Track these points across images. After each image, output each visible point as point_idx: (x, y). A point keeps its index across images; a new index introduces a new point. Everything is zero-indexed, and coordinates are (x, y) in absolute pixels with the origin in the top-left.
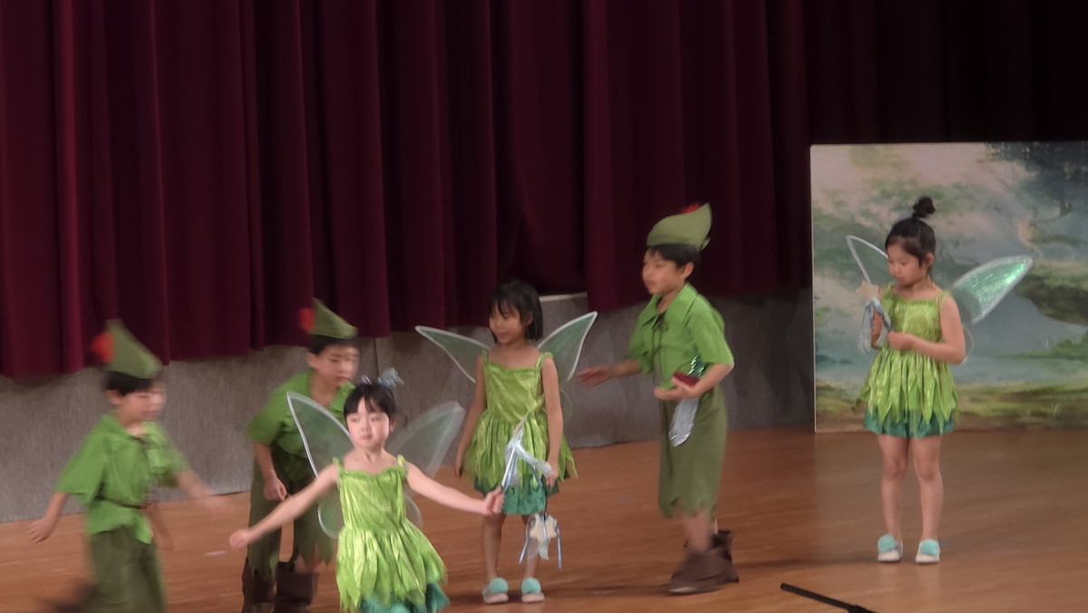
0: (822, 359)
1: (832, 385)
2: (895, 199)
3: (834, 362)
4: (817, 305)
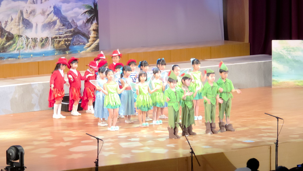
0: (273, 75)
1: (275, 80)
2: (286, 49)
3: (275, 76)
4: (273, 67)
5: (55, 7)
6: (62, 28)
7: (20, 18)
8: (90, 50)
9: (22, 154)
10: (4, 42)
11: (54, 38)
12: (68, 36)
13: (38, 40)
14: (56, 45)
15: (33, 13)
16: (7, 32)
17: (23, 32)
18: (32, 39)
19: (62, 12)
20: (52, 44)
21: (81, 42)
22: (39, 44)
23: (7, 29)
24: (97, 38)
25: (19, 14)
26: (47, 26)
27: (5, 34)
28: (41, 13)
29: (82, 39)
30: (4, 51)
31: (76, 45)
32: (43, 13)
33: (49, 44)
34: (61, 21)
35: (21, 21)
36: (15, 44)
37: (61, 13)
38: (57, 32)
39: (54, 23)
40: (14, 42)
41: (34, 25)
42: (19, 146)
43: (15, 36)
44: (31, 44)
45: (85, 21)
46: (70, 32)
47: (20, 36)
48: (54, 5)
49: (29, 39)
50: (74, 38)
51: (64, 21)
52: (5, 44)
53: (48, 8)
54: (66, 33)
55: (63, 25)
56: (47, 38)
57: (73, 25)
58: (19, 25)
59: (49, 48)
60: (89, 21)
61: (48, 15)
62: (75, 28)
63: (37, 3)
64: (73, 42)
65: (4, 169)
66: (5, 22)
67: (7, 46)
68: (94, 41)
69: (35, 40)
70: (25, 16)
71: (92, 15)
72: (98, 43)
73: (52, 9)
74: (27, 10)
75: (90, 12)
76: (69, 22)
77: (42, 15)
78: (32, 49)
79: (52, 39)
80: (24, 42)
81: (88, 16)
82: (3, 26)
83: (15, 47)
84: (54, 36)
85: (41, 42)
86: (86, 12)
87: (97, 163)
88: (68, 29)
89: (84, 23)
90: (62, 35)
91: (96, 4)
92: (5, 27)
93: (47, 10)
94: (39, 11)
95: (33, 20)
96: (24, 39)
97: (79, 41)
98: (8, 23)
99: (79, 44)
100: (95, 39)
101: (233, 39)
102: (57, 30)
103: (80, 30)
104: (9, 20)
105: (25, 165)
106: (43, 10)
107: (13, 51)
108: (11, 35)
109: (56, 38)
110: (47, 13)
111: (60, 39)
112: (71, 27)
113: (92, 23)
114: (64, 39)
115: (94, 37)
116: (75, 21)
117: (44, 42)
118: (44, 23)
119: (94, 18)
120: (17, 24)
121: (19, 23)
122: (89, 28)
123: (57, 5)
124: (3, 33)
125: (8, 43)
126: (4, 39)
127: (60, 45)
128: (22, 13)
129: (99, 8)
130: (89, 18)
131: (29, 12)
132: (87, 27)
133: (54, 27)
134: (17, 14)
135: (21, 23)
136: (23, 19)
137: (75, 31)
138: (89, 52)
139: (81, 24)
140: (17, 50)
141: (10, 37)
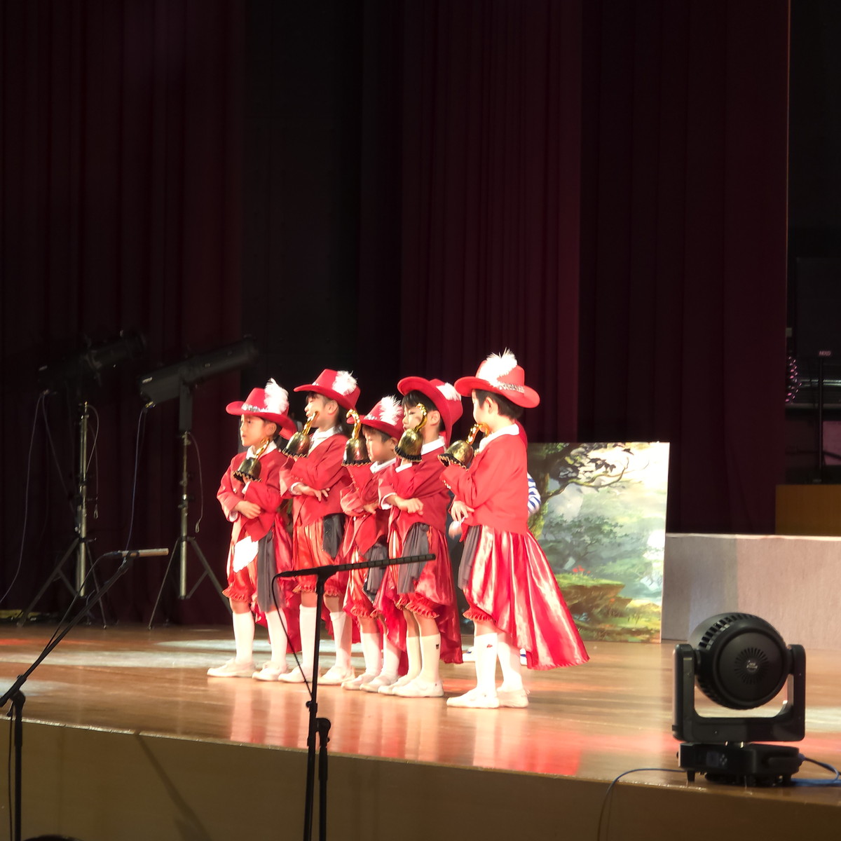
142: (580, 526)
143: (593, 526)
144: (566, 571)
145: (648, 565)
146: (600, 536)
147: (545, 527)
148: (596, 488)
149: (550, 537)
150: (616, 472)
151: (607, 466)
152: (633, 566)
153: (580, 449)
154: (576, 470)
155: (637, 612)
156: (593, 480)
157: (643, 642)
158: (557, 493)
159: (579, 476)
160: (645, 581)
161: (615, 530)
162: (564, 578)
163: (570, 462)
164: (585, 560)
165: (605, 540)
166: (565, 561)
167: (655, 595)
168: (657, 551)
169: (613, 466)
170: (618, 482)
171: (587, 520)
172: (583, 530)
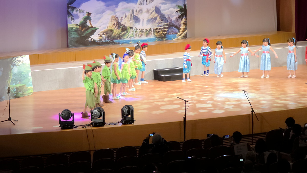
5: (156, 7)
6: (161, 22)
7: (132, 15)
8: (181, 38)
9: (132, 111)
10: (120, 32)
11: (155, 29)
12: (165, 28)
13: (144, 31)
14: (156, 34)
15: (140, 12)
16: (122, 25)
17: (134, 25)
18: (140, 30)
19: (161, 10)
20: (154, 34)
21: (174, 32)
22: (144, 33)
23: (123, 23)
24: (185, 29)
25: (131, 12)
26: (151, 21)
27: (120, 27)
28: (146, 12)
29: (175, 30)
30: (120, 39)
31: (170, 34)
32: (148, 11)
33: (152, 33)
34: (160, 17)
35: (132, 17)
36: (127, 34)
37: (160, 12)
38: (158, 25)
39: (156, 19)
40: (127, 32)
41: (141, 20)
42: (131, 106)
43: (128, 28)
44: (139, 33)
45: (177, 17)
46: (167, 24)
47: (131, 28)
48: (155, 6)
49: (138, 30)
50: (169, 30)
51: (163, 17)
52: (120, 33)
53: (151, 8)
54: (164, 26)
55: (162, 20)
56: (150, 29)
57: (168, 20)
58: (131, 20)
59: (152, 36)
60: (180, 17)
61: (151, 13)
62: (170, 22)
63: (143, 4)
64: (169, 32)
65: (120, 121)
66: (121, 18)
67: (122, 35)
68: (184, 31)
69: (142, 31)
70: (135, 14)
71: (182, 13)
72: (186, 33)
73: (154, 9)
74: (136, 10)
75: (181, 11)
76: (166, 18)
77: (147, 13)
78: (140, 37)
79: (154, 30)
80: (134, 32)
81: (179, 14)
82: (120, 21)
83: (128, 35)
84: (155, 28)
85: (146, 32)
86: (178, 10)
87: (185, 118)
88: (165, 23)
89: (177, 19)
90: (160, 27)
91: (185, 5)
92: (121, 21)
93: (150, 9)
94: (145, 10)
95: (140, 17)
96: (134, 30)
97: (173, 31)
98: (123, 19)
99: (173, 33)
100: (184, 30)
101: (284, 30)
102: (157, 24)
103: (173, 24)
104: (124, 17)
105: (134, 119)
106: (147, 10)
107: (126, 38)
108: (125, 27)
109: (157, 29)
110: (150, 12)
111: (160, 30)
112: (168, 21)
113: (182, 19)
114: (162, 30)
115: (184, 29)
116: (170, 17)
117: (148, 32)
118: (148, 19)
119: (184, 15)
120: (129, 19)
121: (131, 18)
122: (180, 22)
123: (157, 6)
124: (119, 26)
125: (123, 33)
126: (120, 30)
127: (160, 34)
128: (133, 11)
129: (187, 8)
130: (180, 15)
131: (138, 11)
132: (178, 21)
133: (155, 21)
134: (129, 13)
135: (132, 18)
136: (134, 16)
137: (170, 24)
138: (180, 39)
139: (175, 19)
140: (129, 37)
141: (124, 29)
142: (18, 74)
143: (20, 73)
144: (18, 84)
145: (29, 79)
146: (22, 75)
147: (13, 75)
148: (19, 66)
149: (14, 77)
150: (21, 62)
151: (19, 61)
152: (27, 80)
153: (14, 58)
154: (15, 63)
155: (29, 89)
156: (18, 64)
157: (31, 95)
158: (13, 68)
159: (16, 64)
160: (29, 83)
161: (24, 74)
162: (18, 85)
163: (13, 61)
164: (20, 81)
165: (23, 76)
166: (17, 82)
167: (31, 85)
168: (30, 76)
169: (21, 61)
170: (23, 64)
171: (19, 72)
172: (19, 75)
